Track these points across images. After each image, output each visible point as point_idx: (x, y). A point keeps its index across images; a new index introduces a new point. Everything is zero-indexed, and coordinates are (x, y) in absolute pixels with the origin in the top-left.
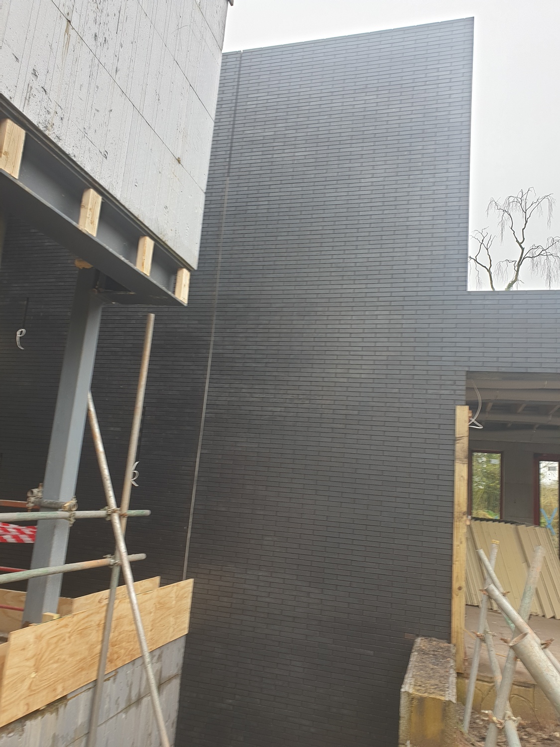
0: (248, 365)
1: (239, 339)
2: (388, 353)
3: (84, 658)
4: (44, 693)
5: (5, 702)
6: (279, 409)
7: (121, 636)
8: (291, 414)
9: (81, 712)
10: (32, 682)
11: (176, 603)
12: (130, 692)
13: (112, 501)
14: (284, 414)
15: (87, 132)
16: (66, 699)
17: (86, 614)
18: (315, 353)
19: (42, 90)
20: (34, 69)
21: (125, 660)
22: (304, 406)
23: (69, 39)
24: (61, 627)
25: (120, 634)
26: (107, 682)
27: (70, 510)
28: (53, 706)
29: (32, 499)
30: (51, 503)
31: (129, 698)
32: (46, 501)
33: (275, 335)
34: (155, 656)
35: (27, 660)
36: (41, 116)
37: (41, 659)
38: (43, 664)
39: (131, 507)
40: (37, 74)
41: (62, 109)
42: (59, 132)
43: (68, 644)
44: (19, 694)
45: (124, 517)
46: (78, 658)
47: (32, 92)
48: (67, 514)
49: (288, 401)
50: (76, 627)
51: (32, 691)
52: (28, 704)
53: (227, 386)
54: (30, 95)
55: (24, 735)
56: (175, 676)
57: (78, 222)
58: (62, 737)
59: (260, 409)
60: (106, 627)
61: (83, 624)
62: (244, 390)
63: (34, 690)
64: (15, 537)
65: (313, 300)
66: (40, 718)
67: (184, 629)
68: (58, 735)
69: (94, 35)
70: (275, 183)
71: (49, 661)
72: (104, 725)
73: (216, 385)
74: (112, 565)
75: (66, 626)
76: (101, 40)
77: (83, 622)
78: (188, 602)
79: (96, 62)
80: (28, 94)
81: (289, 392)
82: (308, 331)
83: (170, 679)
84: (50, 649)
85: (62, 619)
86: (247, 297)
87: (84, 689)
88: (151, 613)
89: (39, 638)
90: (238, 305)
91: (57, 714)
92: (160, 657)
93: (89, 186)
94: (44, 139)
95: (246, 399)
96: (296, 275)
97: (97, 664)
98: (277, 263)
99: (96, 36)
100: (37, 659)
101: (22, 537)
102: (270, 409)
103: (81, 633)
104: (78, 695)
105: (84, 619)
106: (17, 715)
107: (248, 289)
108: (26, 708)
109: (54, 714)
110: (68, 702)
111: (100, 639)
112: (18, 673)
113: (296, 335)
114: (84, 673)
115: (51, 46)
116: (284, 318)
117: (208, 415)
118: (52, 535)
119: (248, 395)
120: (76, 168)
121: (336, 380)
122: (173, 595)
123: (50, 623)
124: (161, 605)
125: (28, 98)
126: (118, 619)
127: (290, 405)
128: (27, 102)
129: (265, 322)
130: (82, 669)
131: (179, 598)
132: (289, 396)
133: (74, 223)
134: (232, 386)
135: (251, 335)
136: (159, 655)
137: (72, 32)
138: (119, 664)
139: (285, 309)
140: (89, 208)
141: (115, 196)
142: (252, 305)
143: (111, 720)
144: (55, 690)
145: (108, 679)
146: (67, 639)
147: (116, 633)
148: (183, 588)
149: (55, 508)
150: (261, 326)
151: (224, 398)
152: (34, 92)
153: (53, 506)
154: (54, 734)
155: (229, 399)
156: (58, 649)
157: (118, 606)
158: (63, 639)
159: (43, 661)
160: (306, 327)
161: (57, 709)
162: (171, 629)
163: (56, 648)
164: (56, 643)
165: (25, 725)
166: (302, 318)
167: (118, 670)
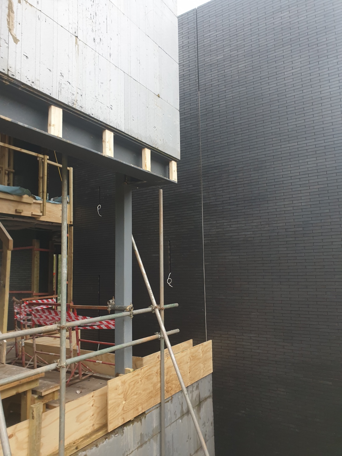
0: (226, 207)
1: (218, 192)
2: (318, 187)
3: (152, 391)
4: (132, 411)
5: (110, 418)
6: (249, 233)
7: (171, 377)
8: (258, 235)
9: (155, 420)
10: (124, 406)
11: (203, 355)
12: (182, 408)
13: (154, 301)
14: (253, 236)
15: (97, 98)
16: (145, 414)
17: (148, 367)
18: (268, 193)
19: (68, 83)
20: (61, 73)
21: (176, 391)
22: (266, 229)
23: (78, 48)
24: (135, 376)
25: (170, 376)
26: (167, 403)
27: (130, 311)
28: (138, 418)
29: (110, 306)
30: (120, 308)
31: (182, 411)
32: (117, 306)
33: (240, 186)
34: (194, 386)
35: (119, 395)
36: (69, 98)
37: (127, 394)
38: (128, 396)
39: (165, 304)
40: (63, 75)
41: (80, 90)
42: (81, 104)
43: (141, 385)
44: (118, 413)
45: (162, 310)
46: (148, 391)
47: (62, 86)
48: (128, 313)
49: (254, 227)
50: (144, 375)
51: (124, 411)
52: (123, 418)
53: (215, 222)
54: (61, 88)
55: (124, 435)
56: (209, 397)
57: (102, 152)
58: (146, 435)
59: (237, 234)
60: (161, 373)
61: (148, 373)
62: (225, 224)
63: (126, 411)
64: (106, 326)
65: (263, 159)
66: (132, 425)
67: (210, 370)
68: (143, 434)
69: (93, 40)
70: (228, 88)
71: (132, 394)
72: (169, 427)
73: (208, 223)
74: (160, 338)
75: (138, 375)
76: (97, 40)
77: (147, 372)
78: (210, 354)
79: (97, 54)
80: (60, 88)
81: (254, 221)
82: (262, 180)
83: (206, 399)
84: (131, 388)
85: (135, 372)
86: (220, 165)
87: (154, 408)
88: (188, 363)
89: (124, 383)
90: (215, 171)
91: (141, 422)
92: (197, 387)
93: (105, 128)
94: (74, 110)
95: (228, 229)
96: (249, 145)
97: (160, 394)
98: (236, 139)
99: (94, 39)
100: (124, 394)
101: (110, 325)
102: (243, 233)
103: (147, 378)
104: (151, 411)
105: (147, 370)
106: (118, 425)
107: (220, 159)
108: (123, 420)
109: (139, 422)
110: (147, 415)
111: (159, 380)
112: (115, 402)
113: (255, 183)
114: (152, 399)
115: (68, 56)
116: (245, 174)
117: (206, 242)
118: (123, 325)
119: (228, 226)
120: (95, 120)
121: (285, 209)
122: (200, 351)
123: (128, 374)
124: (193, 358)
125: (60, 91)
126: (168, 368)
127: (256, 230)
128: (60, 92)
129: (232, 179)
130: (151, 397)
131: (204, 352)
132: (255, 224)
133: (99, 153)
134: (219, 222)
135: (226, 188)
136: (197, 386)
137: (79, 42)
138: (173, 393)
139: (245, 168)
140: (107, 142)
141: (121, 130)
142: (224, 169)
143: (173, 424)
144: (137, 410)
145: (168, 401)
146: (140, 382)
147: (168, 376)
148: (206, 346)
149: (122, 310)
150: (231, 182)
151: (214, 230)
152: (63, 86)
153: (121, 309)
154: (141, 433)
155: (217, 230)
156: (135, 388)
157: (167, 361)
158: (137, 382)
159: (128, 395)
160: (260, 177)
161: (141, 420)
162: (202, 371)
163: (134, 387)
164: (134, 384)
165: (124, 429)
166: (257, 172)
167: (174, 396)
